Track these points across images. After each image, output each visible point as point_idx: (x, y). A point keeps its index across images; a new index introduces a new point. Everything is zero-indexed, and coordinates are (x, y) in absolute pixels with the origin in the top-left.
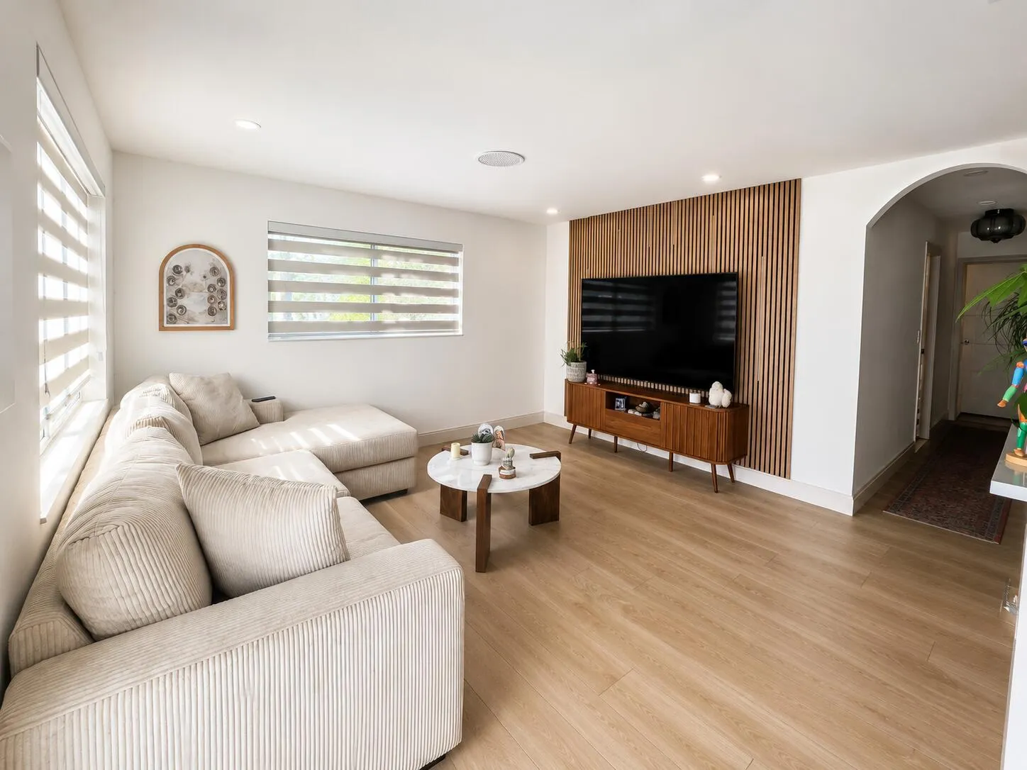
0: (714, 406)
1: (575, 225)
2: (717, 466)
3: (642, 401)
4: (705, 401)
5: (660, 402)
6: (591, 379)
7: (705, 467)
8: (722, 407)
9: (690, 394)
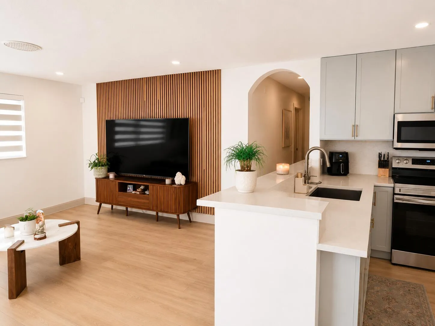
0: (178, 185)
1: (100, 87)
2: (180, 215)
3: (140, 185)
4: (173, 182)
5: (149, 185)
6: (111, 176)
7: (175, 216)
8: (181, 185)
9: (166, 180)
